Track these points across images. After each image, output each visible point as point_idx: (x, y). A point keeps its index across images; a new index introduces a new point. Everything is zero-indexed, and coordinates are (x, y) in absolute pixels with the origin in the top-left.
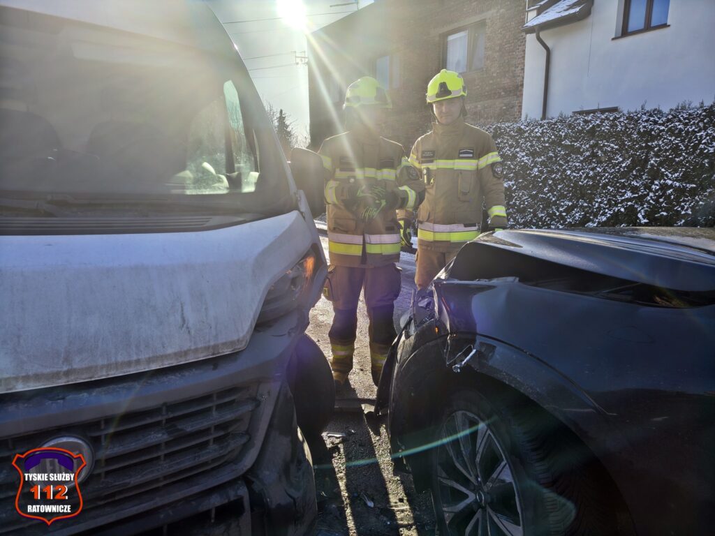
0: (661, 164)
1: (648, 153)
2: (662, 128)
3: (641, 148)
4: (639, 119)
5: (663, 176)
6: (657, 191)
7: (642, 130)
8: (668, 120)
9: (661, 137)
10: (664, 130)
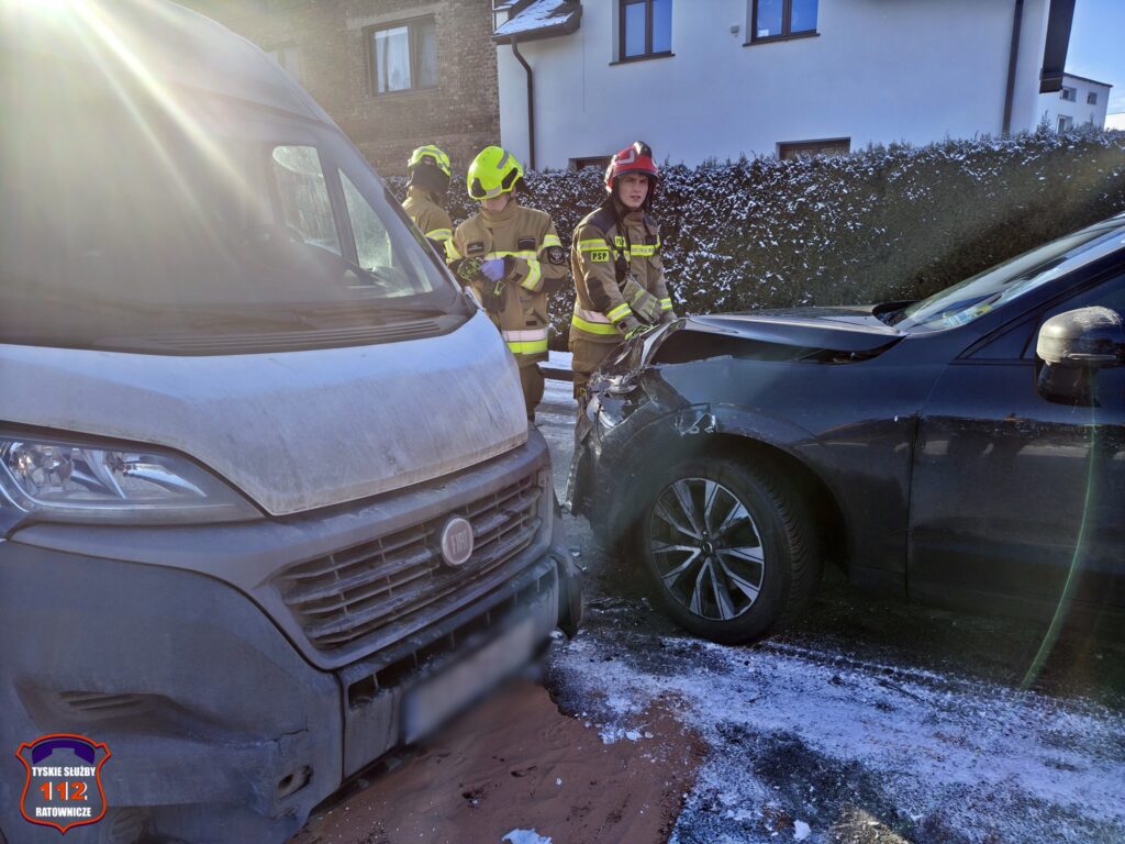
0: (694, 232)
1: (678, 219)
2: (691, 189)
3: (670, 212)
4: (665, 176)
5: (697, 247)
6: (692, 264)
7: (669, 191)
8: (697, 180)
9: (691, 200)
10: (692, 192)
